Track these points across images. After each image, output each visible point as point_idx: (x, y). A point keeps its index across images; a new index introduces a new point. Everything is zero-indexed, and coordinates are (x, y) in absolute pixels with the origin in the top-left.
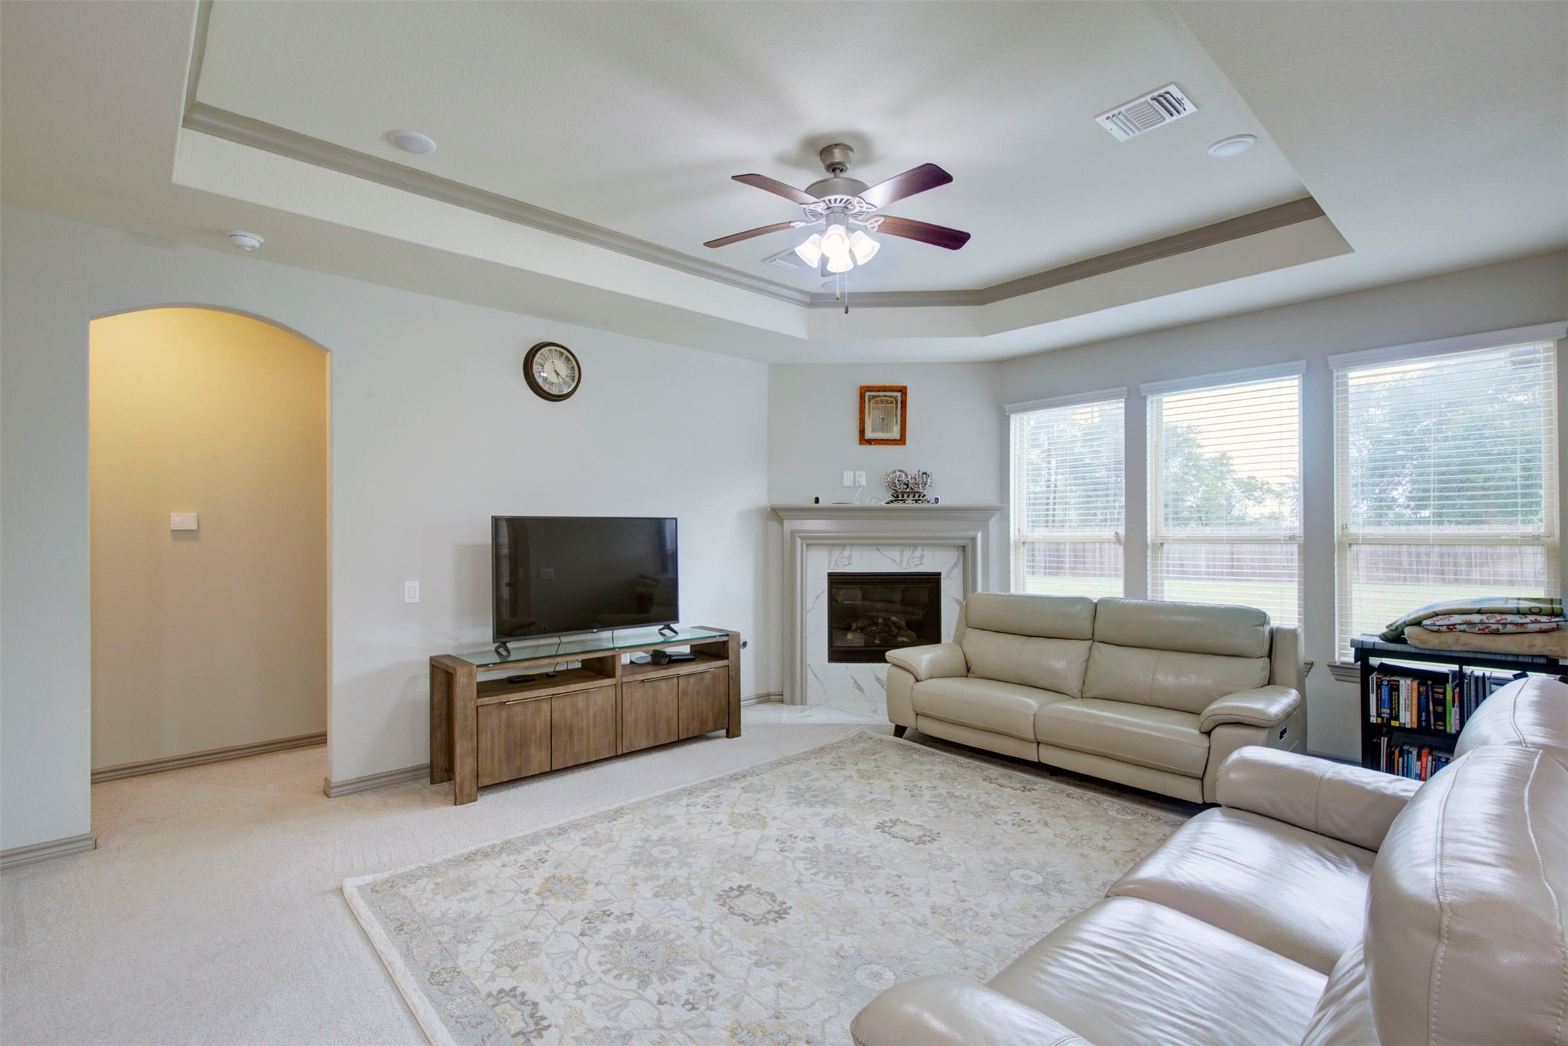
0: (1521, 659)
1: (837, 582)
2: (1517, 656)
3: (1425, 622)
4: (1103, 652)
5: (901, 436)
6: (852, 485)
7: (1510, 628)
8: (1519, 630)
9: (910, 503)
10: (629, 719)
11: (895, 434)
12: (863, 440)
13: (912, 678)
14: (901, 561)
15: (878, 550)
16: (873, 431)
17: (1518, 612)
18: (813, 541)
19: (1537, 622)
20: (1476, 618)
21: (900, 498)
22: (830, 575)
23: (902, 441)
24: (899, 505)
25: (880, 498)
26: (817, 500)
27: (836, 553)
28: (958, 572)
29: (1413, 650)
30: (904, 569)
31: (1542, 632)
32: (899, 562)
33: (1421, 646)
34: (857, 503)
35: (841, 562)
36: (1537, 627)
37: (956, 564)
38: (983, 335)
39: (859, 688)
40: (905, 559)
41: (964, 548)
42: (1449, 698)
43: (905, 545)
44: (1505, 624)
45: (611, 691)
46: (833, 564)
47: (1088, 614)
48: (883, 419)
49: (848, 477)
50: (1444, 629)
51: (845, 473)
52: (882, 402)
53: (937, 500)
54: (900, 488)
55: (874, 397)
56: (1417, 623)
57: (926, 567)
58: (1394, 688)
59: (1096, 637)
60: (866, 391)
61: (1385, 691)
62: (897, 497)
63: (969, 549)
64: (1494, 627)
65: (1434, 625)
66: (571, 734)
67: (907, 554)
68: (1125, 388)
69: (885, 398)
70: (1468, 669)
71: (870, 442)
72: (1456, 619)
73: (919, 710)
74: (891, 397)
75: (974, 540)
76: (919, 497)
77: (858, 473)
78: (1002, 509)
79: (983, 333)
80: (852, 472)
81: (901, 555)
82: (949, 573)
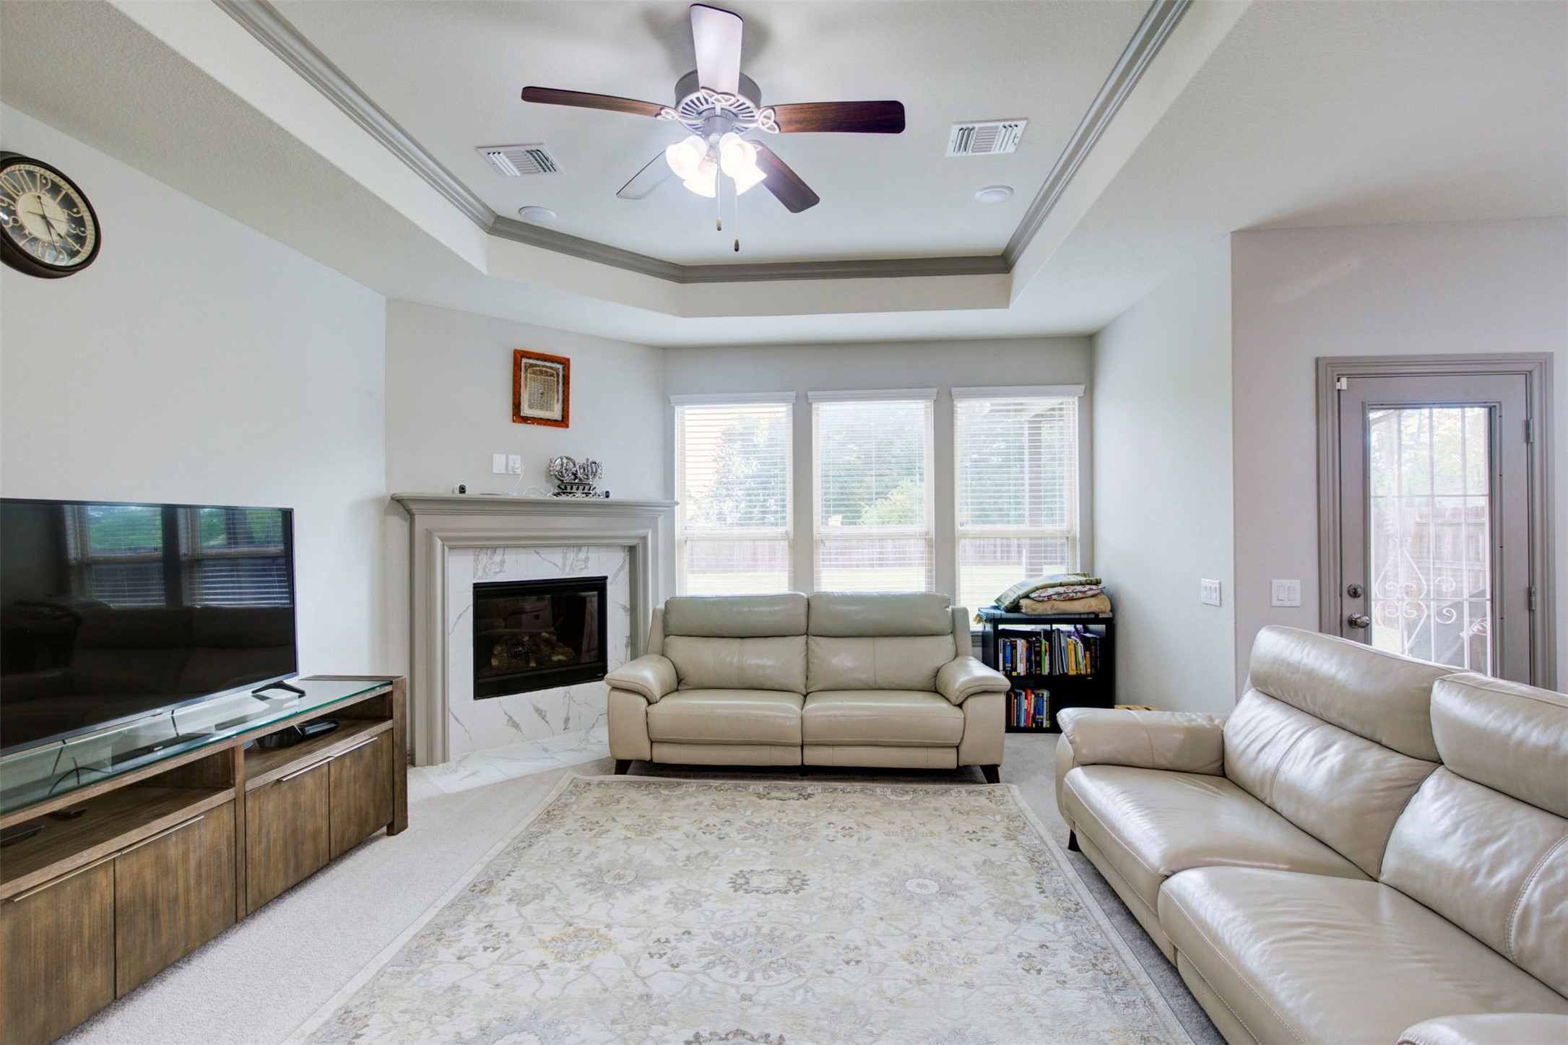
0: (1083, 616)
1: (484, 594)
2: (1080, 614)
3: (1033, 595)
4: (820, 645)
5: (563, 416)
6: (503, 471)
7: (1079, 595)
8: (1083, 596)
9: (579, 497)
10: (256, 852)
11: (556, 414)
12: (518, 416)
13: (643, 702)
14: (564, 565)
15: (538, 553)
16: (531, 407)
17: (1082, 583)
18: (458, 544)
19: (1091, 589)
20: (1061, 590)
21: (569, 490)
22: (476, 586)
23: (563, 422)
24: (563, 498)
25: (545, 492)
26: (462, 490)
27: (484, 558)
28: (624, 576)
29: (1025, 617)
30: (568, 574)
31: (1093, 596)
32: (561, 567)
33: (1033, 613)
34: (515, 495)
35: (490, 570)
36: (1090, 593)
37: (622, 567)
38: (683, 316)
39: (515, 725)
40: (568, 563)
41: (632, 550)
42: (1043, 650)
43: (568, 546)
44: (1076, 593)
45: (227, 814)
46: (480, 573)
47: (802, 609)
48: (542, 394)
49: (499, 462)
50: (1046, 599)
51: (496, 456)
52: (541, 372)
53: (607, 494)
54: (568, 478)
55: (532, 365)
56: (1027, 596)
57: (592, 571)
58: (1014, 647)
59: (811, 631)
60: (522, 357)
61: (1008, 649)
62: (563, 489)
63: (640, 550)
64: (1071, 595)
65: (1040, 596)
66: (155, 916)
67: (571, 555)
68: (794, 393)
69: (544, 369)
70: (1055, 627)
71: (525, 420)
72: (1051, 591)
73: (655, 736)
74: (551, 368)
75: (644, 539)
76: (587, 489)
77: (512, 459)
78: (667, 506)
79: (684, 314)
80: (504, 457)
81: (564, 558)
82: (616, 576)
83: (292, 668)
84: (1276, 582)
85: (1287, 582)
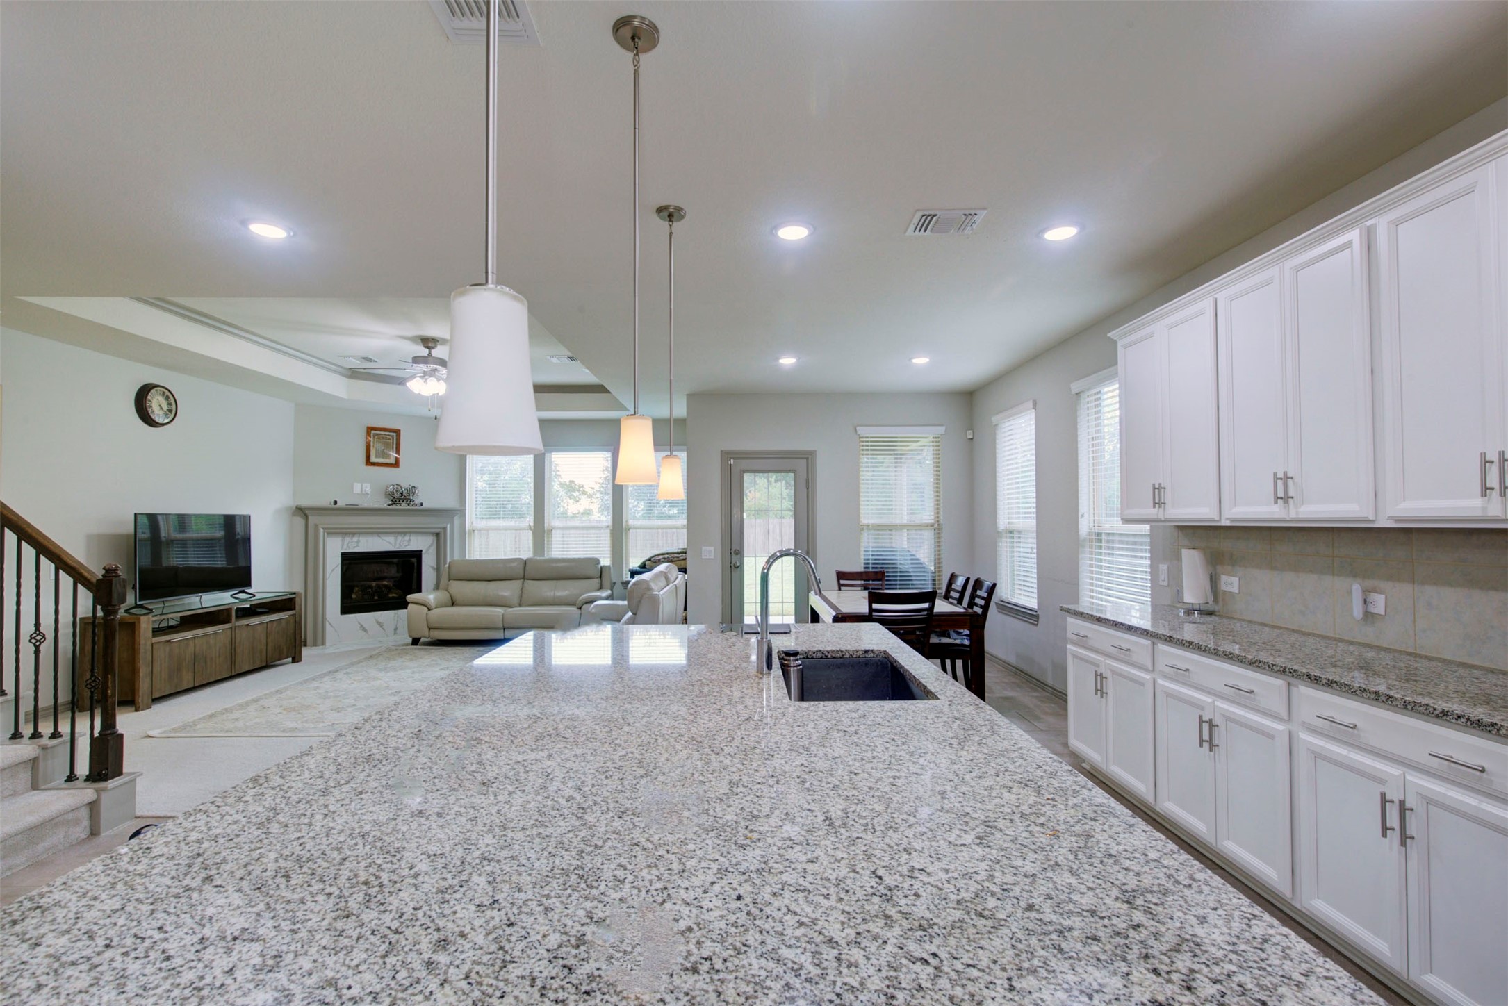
1: (349, 560)
4: (530, 585)
5: (396, 461)
6: (359, 492)
9: (404, 506)
10: (239, 650)
11: (392, 460)
12: (369, 462)
13: (426, 609)
14: (395, 544)
15: (379, 537)
16: (376, 457)
17: (678, 553)
18: (332, 532)
21: (398, 502)
22: (343, 554)
23: (396, 465)
24: (394, 507)
25: (384, 503)
26: (335, 503)
27: (347, 539)
28: (433, 550)
30: (397, 549)
31: (683, 560)
34: (366, 505)
35: (351, 545)
37: (432, 545)
39: (365, 630)
40: (398, 542)
41: (437, 535)
43: (398, 533)
45: (229, 631)
46: (345, 547)
47: (522, 566)
48: (384, 449)
49: (357, 488)
51: (355, 484)
52: (383, 438)
53: (422, 504)
54: (397, 496)
55: (377, 434)
56: (650, 560)
57: (413, 546)
59: (526, 577)
60: (371, 430)
62: (394, 502)
63: (442, 536)
66: (206, 662)
67: (400, 538)
69: (385, 436)
71: (374, 464)
73: (431, 625)
74: (389, 435)
75: (445, 529)
76: (409, 502)
77: (364, 485)
78: (460, 512)
80: (360, 484)
81: (396, 540)
82: (428, 550)
83: (249, 584)
84: (704, 548)
85: (708, 548)
